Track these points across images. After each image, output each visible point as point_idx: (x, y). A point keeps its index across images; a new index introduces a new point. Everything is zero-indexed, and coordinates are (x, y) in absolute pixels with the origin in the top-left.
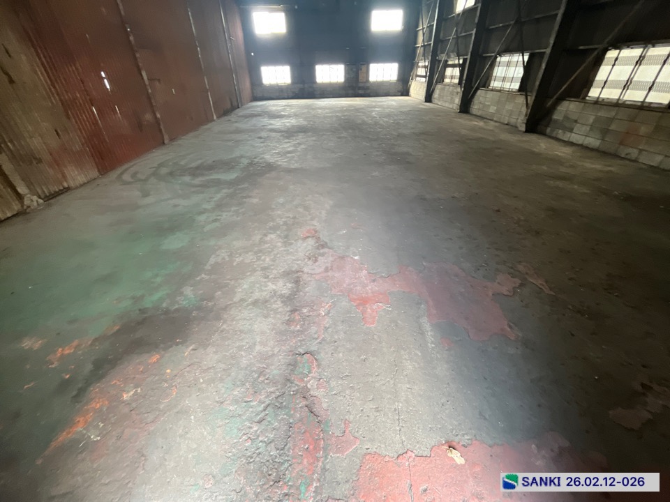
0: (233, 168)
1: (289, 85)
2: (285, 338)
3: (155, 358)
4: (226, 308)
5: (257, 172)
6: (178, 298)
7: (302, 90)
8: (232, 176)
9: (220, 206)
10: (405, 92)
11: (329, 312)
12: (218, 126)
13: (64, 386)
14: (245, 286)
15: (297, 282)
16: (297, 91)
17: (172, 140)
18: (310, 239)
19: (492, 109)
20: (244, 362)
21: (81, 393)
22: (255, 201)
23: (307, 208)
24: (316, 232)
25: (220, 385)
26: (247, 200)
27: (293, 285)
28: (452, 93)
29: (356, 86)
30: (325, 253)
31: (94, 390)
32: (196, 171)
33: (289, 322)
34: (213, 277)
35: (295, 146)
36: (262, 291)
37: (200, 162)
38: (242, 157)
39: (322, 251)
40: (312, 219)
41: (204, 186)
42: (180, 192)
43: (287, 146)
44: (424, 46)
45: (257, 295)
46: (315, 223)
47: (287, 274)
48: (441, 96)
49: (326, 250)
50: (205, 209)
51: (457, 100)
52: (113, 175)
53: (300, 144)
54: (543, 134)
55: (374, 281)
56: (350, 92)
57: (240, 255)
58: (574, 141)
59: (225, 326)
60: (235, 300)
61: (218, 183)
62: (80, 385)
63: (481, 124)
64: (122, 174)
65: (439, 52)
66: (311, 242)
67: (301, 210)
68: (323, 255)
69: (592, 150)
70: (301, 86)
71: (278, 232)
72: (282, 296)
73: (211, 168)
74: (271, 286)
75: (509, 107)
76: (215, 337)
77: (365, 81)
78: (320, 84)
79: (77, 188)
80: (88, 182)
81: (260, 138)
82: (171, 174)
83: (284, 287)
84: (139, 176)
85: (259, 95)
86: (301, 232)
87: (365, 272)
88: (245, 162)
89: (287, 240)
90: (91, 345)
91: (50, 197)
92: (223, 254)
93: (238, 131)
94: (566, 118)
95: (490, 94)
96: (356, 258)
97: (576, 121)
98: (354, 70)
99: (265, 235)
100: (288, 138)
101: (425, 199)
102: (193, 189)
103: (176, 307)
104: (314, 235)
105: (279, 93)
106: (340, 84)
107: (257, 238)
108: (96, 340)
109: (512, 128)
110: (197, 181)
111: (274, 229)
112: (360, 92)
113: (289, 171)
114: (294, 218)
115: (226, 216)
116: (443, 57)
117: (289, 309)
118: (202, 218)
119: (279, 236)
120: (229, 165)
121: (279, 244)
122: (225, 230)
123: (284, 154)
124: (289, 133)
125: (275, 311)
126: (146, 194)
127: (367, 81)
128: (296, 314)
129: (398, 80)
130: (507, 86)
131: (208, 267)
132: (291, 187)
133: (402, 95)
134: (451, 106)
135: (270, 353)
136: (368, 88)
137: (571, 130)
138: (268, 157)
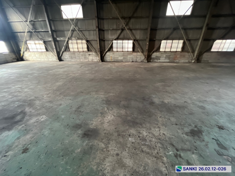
130: (125, 50)
137: (160, 59)
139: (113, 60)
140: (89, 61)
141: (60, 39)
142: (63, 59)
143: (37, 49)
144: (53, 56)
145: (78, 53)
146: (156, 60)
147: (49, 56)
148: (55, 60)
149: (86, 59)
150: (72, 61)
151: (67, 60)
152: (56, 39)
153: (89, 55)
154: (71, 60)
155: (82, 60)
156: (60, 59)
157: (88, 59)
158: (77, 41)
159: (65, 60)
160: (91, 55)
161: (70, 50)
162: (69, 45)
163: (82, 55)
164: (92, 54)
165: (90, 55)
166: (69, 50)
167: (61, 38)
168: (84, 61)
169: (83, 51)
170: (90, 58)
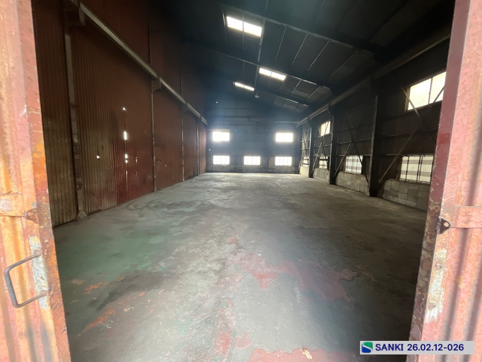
0: (191, 206)
1: (228, 165)
2: (214, 291)
3: (142, 294)
4: (183, 274)
5: (205, 209)
6: (157, 267)
7: (235, 168)
8: (191, 209)
9: (183, 224)
10: (297, 172)
11: (241, 280)
12: (185, 184)
13: (93, 303)
14: (194, 264)
15: (224, 264)
16: (232, 169)
17: (158, 189)
18: (233, 244)
19: (349, 183)
20: (191, 300)
21: (102, 306)
22: (203, 223)
23: (232, 228)
24: (237, 240)
25: (177, 310)
26: (199, 222)
27: (222, 266)
28: (324, 173)
29: (267, 167)
30: (241, 251)
31: (109, 305)
32: (169, 206)
33: (217, 284)
34: (176, 258)
35: (228, 196)
36: (204, 267)
37: (173, 202)
38: (197, 200)
39: (239, 250)
40: (235, 234)
41: (175, 214)
42: (161, 216)
43: (224, 196)
44: (306, 149)
45: (200, 269)
46: (237, 236)
47: (218, 260)
48: (318, 175)
49: (242, 250)
50: (174, 225)
51: (328, 177)
52: (124, 205)
53: (231, 196)
54: (382, 198)
55: (268, 267)
56: (264, 170)
57: (193, 249)
58: (400, 202)
59: (181, 282)
60: (188, 270)
61: (183, 213)
62: (102, 303)
63: (343, 191)
64: (129, 205)
65: (314, 153)
66: (234, 245)
67: (229, 229)
68: (240, 252)
69: (412, 208)
70: (235, 166)
71: (215, 239)
72: (214, 270)
73: (179, 205)
74: (209, 265)
75: (358, 182)
76: (176, 287)
77: (272, 165)
78: (246, 166)
79: (104, 210)
80: (111, 208)
81: (209, 191)
82: (156, 207)
83: (217, 267)
84: (138, 207)
85: (210, 169)
86: (228, 240)
87: (263, 262)
88: (199, 203)
89: (220, 243)
90: (108, 285)
91: (90, 214)
92: (183, 248)
93: (196, 187)
94: (391, 189)
95: (346, 175)
96: (259, 255)
97: (398, 191)
98: (266, 159)
99: (208, 240)
100: (225, 192)
101: (304, 228)
102: (168, 215)
103: (155, 271)
104: (236, 242)
105: (222, 169)
106: (258, 166)
107: (203, 241)
108: (111, 283)
109: (362, 194)
110: (171, 211)
111: (213, 237)
112: (270, 171)
113: (224, 209)
114: (225, 233)
115: (185, 229)
116: (317, 155)
117: (218, 277)
118: (173, 229)
119: (216, 241)
120: (189, 204)
121: (215, 245)
122: (185, 236)
123: (222, 200)
124: (226, 190)
125: (210, 277)
126: (141, 216)
127: (274, 165)
128: (222, 279)
129: (292, 166)
130: (354, 171)
131: (174, 253)
132: (225, 217)
133: (295, 173)
134: (325, 180)
135: (206, 297)
136: (274, 169)
137: (397, 196)
138: (212, 201)
139: (342, 185)
146: (391, 197)
161: (319, 166)
169: (325, 170)
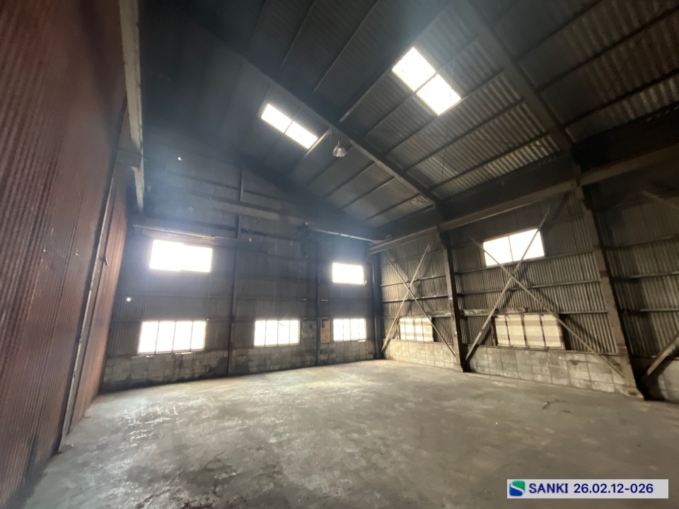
1: (197, 352)
7: (226, 361)
10: (380, 354)
29: (316, 349)
44: (410, 301)
70: (226, 354)
77: (329, 341)
78: (260, 348)
98: (314, 327)
112: (323, 357)
127: (332, 341)
129: (368, 339)
136: (332, 351)
140: (571, 386)
141: (472, 313)
142: (475, 368)
143: (415, 335)
144: (447, 354)
145: (527, 352)
147: (439, 353)
148: (452, 366)
149: (558, 378)
150: (504, 377)
151: (487, 370)
152: (463, 312)
153: (571, 364)
154: (501, 374)
155: (539, 378)
156: (466, 366)
157: (568, 376)
158: (522, 318)
159: (479, 370)
160: (579, 364)
161: (499, 341)
162: (498, 328)
163: (542, 362)
164: (587, 362)
165: (575, 363)
166: (497, 343)
167: (476, 311)
168: (550, 381)
169: (547, 349)
170: (580, 376)
